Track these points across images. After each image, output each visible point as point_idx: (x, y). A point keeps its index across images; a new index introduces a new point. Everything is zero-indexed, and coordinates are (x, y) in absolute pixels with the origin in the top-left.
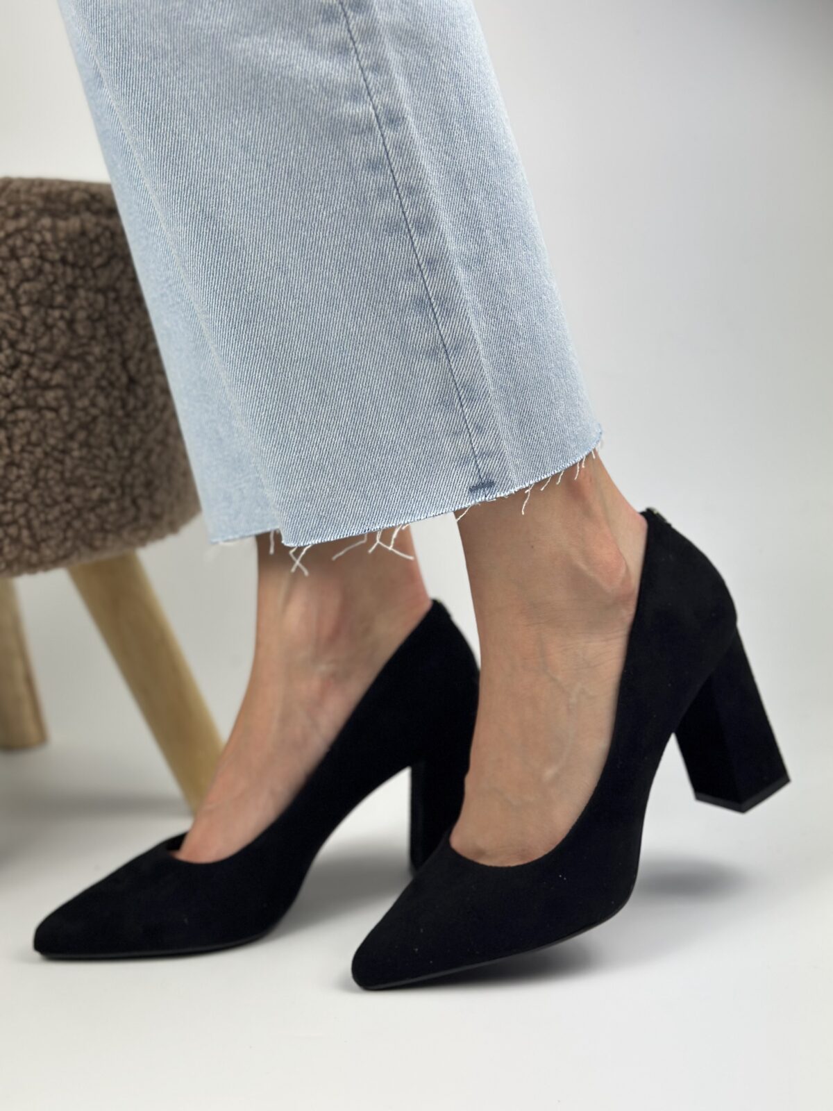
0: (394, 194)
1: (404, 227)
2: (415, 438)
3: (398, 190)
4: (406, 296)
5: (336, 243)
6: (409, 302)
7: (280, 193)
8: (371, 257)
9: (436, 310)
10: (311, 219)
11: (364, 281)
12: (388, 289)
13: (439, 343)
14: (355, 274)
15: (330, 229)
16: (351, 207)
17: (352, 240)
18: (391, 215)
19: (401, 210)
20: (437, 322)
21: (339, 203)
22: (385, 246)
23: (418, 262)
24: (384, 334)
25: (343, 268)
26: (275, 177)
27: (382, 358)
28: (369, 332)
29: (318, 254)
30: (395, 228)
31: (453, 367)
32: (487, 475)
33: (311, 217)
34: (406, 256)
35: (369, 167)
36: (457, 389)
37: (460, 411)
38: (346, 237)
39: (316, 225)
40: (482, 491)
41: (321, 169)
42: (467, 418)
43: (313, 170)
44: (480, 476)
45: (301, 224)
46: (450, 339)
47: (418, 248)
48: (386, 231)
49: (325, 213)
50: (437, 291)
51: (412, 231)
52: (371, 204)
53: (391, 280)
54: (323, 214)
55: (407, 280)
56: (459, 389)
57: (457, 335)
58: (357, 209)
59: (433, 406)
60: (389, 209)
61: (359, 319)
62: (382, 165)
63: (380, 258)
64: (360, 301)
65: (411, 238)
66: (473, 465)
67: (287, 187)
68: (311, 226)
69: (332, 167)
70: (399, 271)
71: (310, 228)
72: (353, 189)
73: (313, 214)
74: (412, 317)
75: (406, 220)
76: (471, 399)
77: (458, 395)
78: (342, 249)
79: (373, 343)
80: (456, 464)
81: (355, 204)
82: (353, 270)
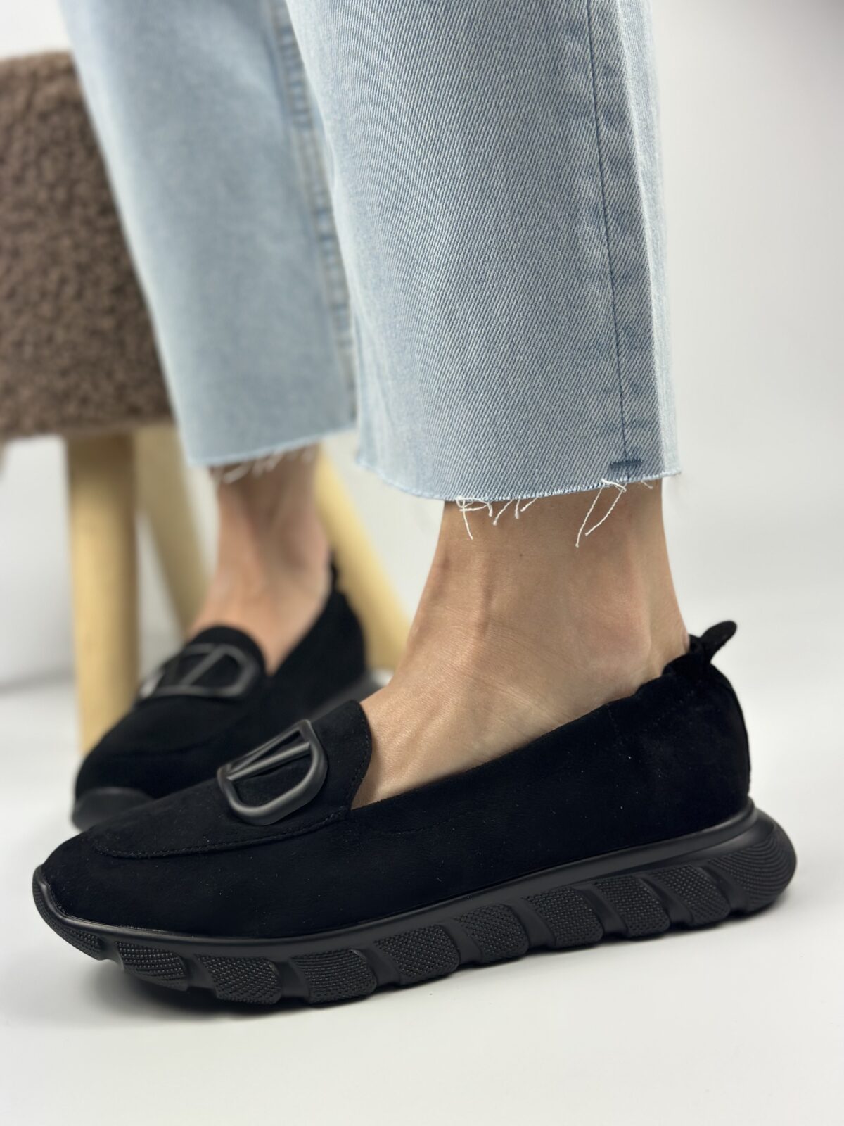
0: (589, 70)
1: (592, 112)
2: (554, 391)
3: (592, 66)
4: (580, 196)
5: (509, 115)
6: (583, 206)
7: (454, 46)
8: (548, 141)
9: (609, 224)
10: (485, 82)
11: (534, 169)
12: (561, 185)
13: (606, 266)
14: (526, 158)
15: (506, 97)
16: (537, 75)
17: (530, 116)
18: (581, 94)
19: (592, 90)
20: (607, 240)
21: (523, 66)
22: (568, 131)
23: (600, 160)
24: (545, 242)
25: (511, 149)
26: (452, 25)
27: (535, 275)
28: (526, 239)
29: (484, 128)
30: (582, 110)
31: (616, 301)
32: (634, 450)
33: (487, 78)
34: (588, 148)
35: (567, 30)
36: (616, 331)
37: (616, 361)
38: (523, 110)
39: (490, 90)
40: (624, 470)
41: (509, 22)
42: (622, 370)
43: (499, 22)
44: (625, 451)
45: (472, 87)
46: (620, 263)
47: (603, 142)
48: (572, 113)
49: (503, 77)
50: (614, 200)
51: (601, 119)
52: (561, 75)
53: (567, 175)
54: (501, 78)
55: (585, 178)
56: (620, 331)
57: (629, 259)
58: (544, 78)
59: (584, 350)
60: (580, 87)
61: (518, 218)
62: (582, 31)
63: (558, 145)
64: (523, 196)
65: (598, 127)
66: (618, 435)
67: (464, 39)
68: (484, 90)
69: (523, 22)
70: (578, 165)
71: (481, 93)
72: (543, 53)
73: (489, 76)
74: (582, 226)
75: (596, 105)
76: (632, 347)
77: (616, 339)
78: (516, 125)
79: (528, 254)
80: (598, 432)
81: (542, 71)
82: (524, 153)
